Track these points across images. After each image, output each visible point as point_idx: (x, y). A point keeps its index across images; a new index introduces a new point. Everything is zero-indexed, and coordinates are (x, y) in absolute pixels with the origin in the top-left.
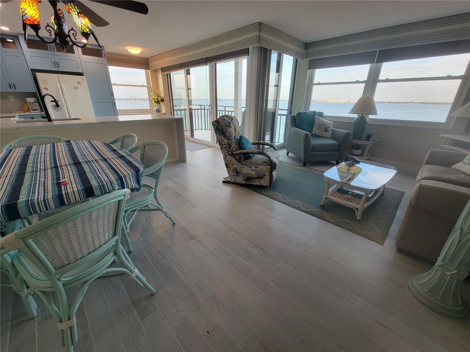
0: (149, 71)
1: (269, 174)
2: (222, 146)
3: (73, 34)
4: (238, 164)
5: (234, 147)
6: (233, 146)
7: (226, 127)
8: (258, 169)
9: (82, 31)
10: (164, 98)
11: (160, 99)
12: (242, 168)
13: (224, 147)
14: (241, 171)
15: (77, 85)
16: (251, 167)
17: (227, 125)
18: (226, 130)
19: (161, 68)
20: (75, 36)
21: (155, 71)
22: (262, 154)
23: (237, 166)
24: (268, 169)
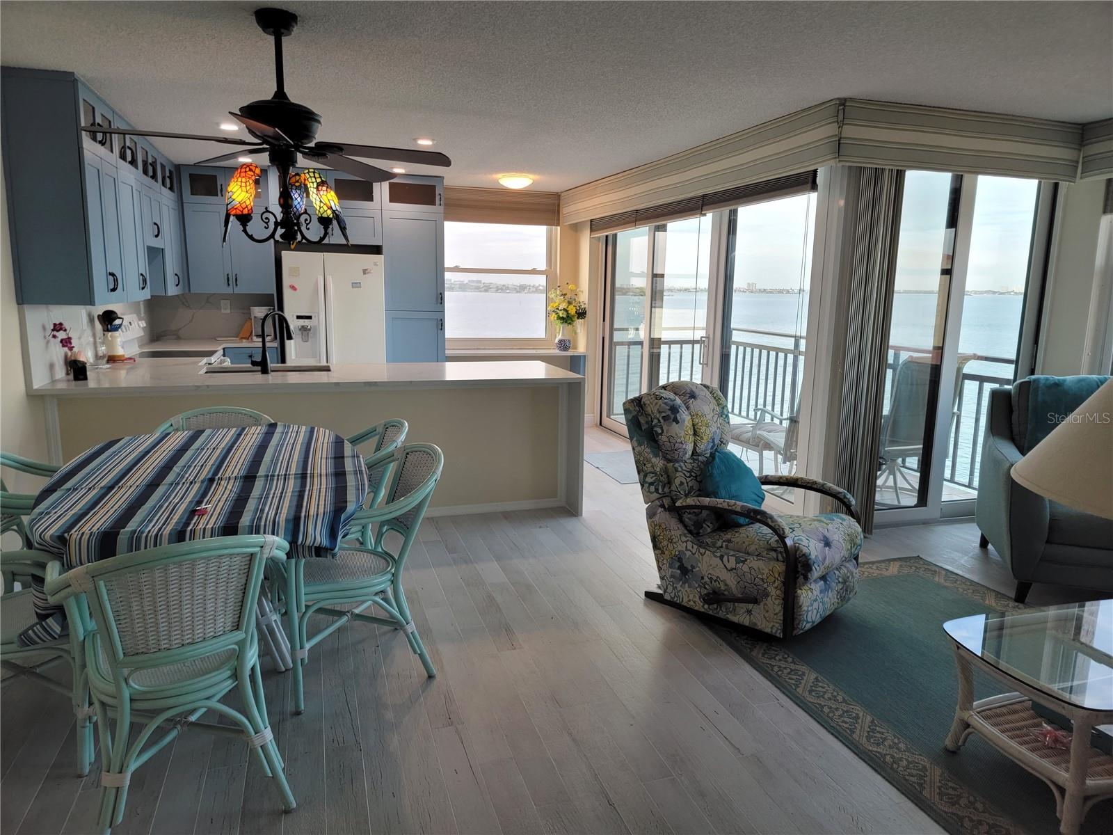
0: (559, 228)
1: (778, 592)
2: (645, 476)
3: (306, 220)
4: (686, 542)
5: (682, 483)
6: (677, 482)
7: (662, 421)
8: (745, 568)
9: (320, 215)
10: (586, 306)
11: (572, 311)
12: (696, 555)
13: (649, 480)
14: (693, 567)
15: (359, 277)
16: (725, 558)
17: (663, 414)
18: (660, 431)
19: (591, 221)
20: (307, 224)
21: (576, 228)
22: (759, 517)
23: (684, 549)
24: (777, 576)
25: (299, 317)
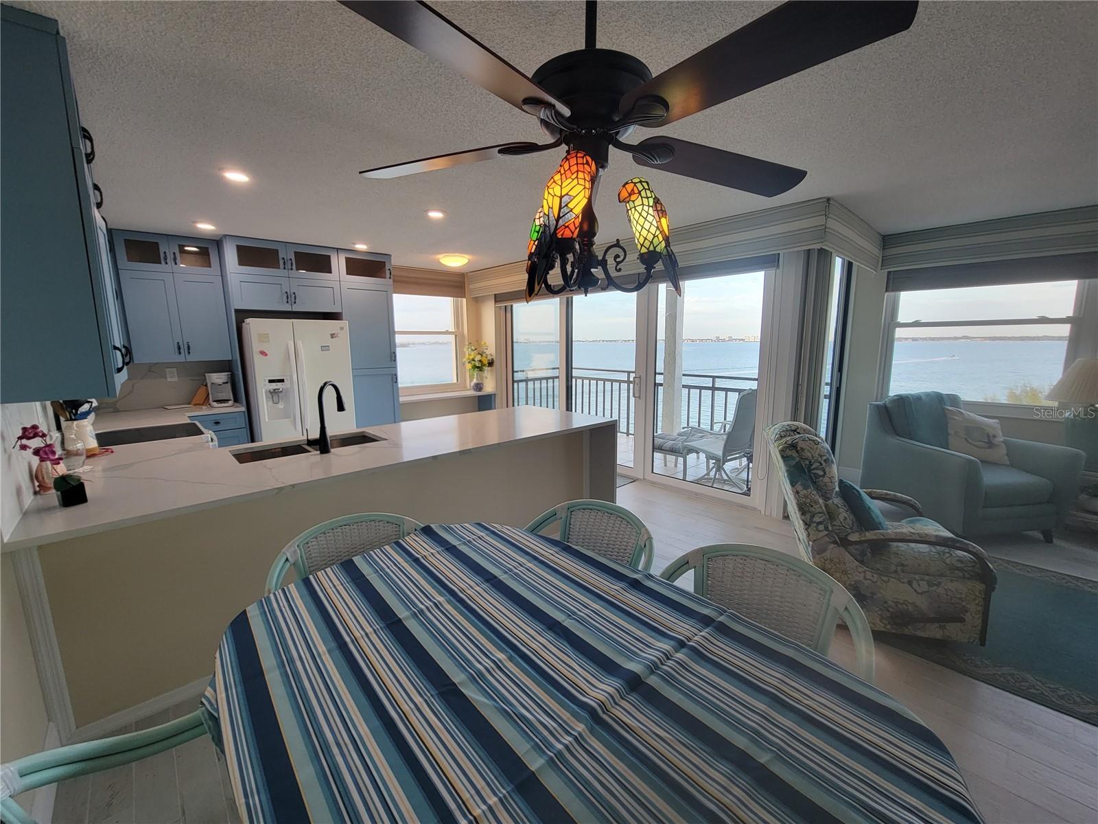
0: (465, 300)
1: (979, 608)
2: (813, 517)
4: (864, 572)
5: (845, 518)
6: (841, 517)
7: (824, 464)
8: (940, 590)
10: (494, 357)
12: (879, 583)
13: (817, 519)
14: (873, 594)
15: (328, 341)
16: (915, 584)
17: (825, 458)
18: (821, 473)
19: (495, 295)
22: (958, 545)
23: (862, 579)
24: (977, 594)
25: (271, 381)
